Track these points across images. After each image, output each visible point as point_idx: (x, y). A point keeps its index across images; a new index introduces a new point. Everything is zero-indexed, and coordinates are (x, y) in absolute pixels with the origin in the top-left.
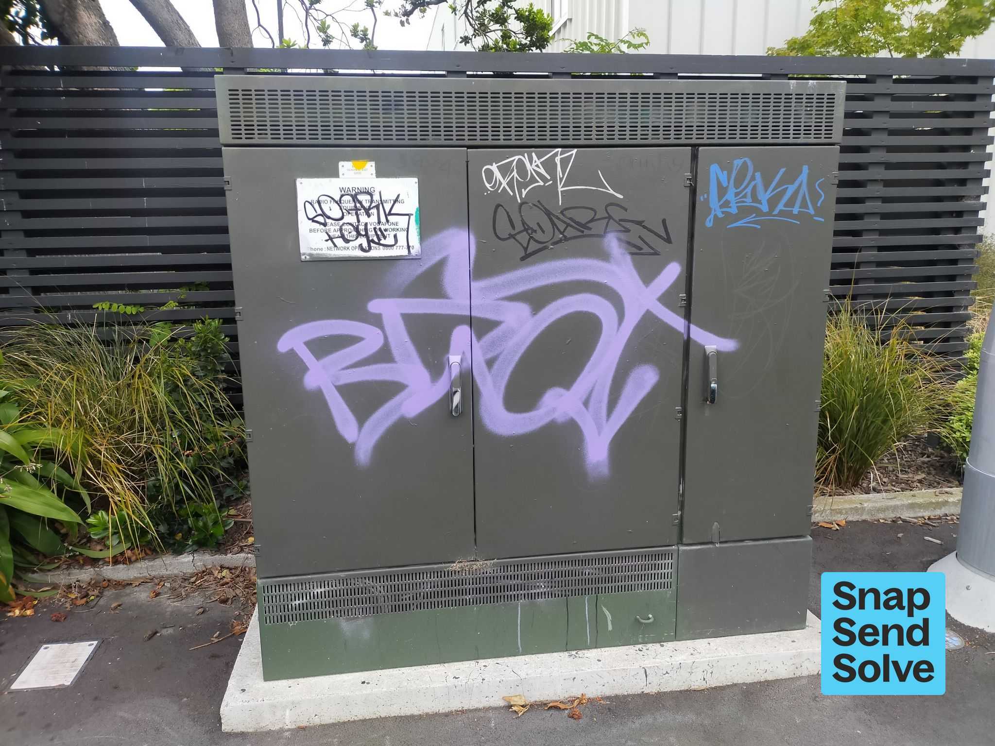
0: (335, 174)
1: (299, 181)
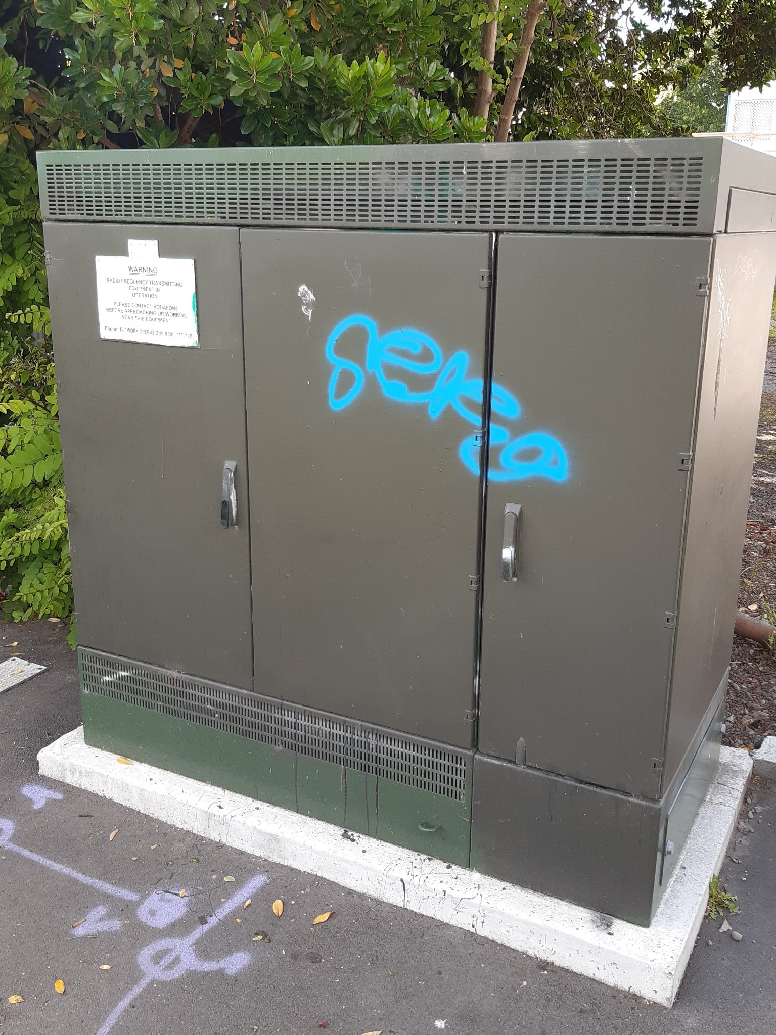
0: (124, 252)
1: (97, 258)
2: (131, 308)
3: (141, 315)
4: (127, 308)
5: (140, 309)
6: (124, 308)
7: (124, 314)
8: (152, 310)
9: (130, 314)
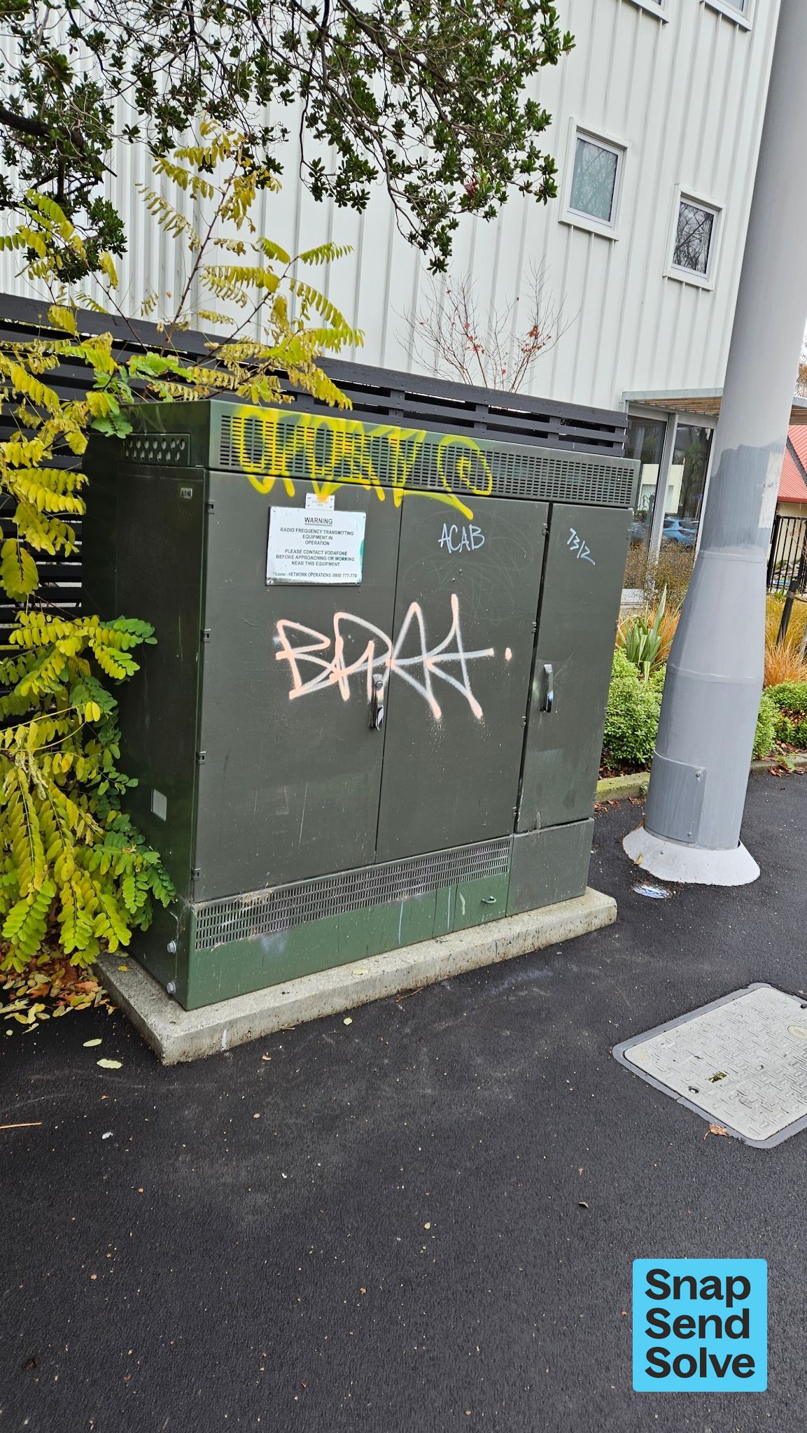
2: (303, 554)
3: (312, 561)
4: (298, 555)
5: (311, 555)
6: (295, 555)
7: (295, 560)
8: (323, 555)
9: (300, 560)
